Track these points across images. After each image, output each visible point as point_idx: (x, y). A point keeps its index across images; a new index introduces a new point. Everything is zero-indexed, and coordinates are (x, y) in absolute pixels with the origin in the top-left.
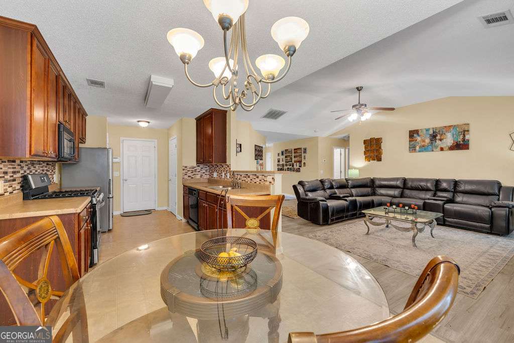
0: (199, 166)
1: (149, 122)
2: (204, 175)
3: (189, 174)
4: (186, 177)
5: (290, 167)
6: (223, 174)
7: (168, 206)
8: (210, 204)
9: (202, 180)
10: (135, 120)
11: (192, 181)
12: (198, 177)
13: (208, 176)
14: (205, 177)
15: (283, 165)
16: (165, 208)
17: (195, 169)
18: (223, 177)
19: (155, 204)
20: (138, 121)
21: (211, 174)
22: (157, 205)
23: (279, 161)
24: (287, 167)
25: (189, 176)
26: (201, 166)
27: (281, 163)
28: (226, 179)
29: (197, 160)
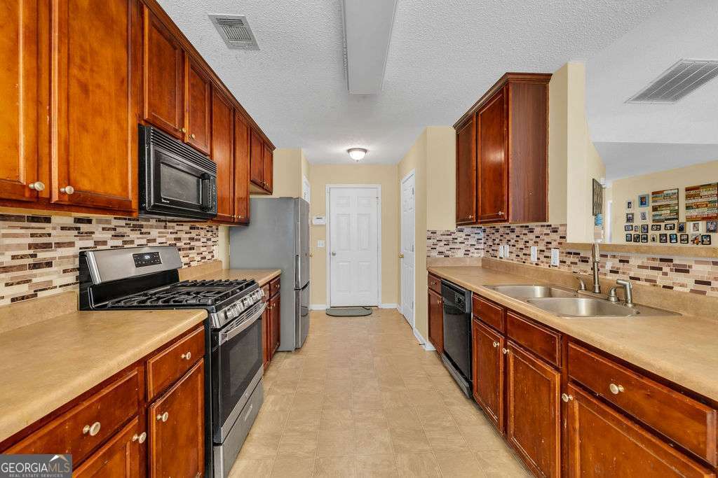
0: (461, 231)
1: (365, 151)
2: (472, 249)
3: (441, 247)
4: (434, 254)
5: (669, 232)
6: (534, 251)
7: (399, 303)
8: (521, 350)
9: (468, 262)
10: (342, 149)
11: (448, 263)
12: (460, 254)
13: (482, 254)
14: (476, 255)
15: (645, 228)
16: (393, 306)
17: (453, 236)
18: (534, 258)
19: (378, 297)
20: (349, 151)
21: (492, 249)
22: (380, 298)
23: (630, 219)
24: (658, 233)
25: (440, 253)
26: (467, 230)
27: (638, 222)
28: (544, 266)
29: (458, 217)
